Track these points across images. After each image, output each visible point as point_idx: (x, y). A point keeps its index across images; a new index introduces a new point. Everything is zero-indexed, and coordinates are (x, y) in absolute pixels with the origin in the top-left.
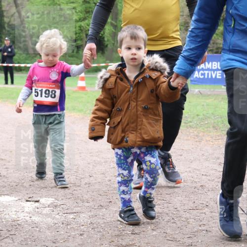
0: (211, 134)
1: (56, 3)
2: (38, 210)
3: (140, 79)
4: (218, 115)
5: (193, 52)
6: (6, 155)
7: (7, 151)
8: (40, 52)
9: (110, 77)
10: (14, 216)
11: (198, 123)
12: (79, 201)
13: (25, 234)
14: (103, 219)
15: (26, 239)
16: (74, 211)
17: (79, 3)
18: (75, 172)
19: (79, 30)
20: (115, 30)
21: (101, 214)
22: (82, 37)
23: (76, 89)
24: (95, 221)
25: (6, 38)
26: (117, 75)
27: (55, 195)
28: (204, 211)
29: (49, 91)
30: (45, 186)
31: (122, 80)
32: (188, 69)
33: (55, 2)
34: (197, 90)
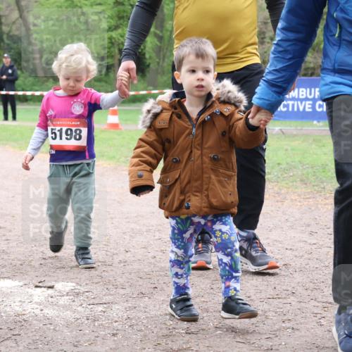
0: (299, 191)
1: (77, 6)
2: (53, 300)
4: (308, 164)
5: (280, 75)
6: (6, 221)
7: (7, 215)
8: (58, 75)
9: (162, 111)
10: (17, 308)
11: (280, 176)
12: (111, 286)
13: (34, 333)
14: (145, 312)
15: (35, 342)
16: (104, 301)
17: (110, 4)
18: (105, 245)
19: (109, 43)
20: (161, 43)
21: (142, 305)
22: (113, 54)
23: (106, 127)
24: (134, 314)
25: (6, 55)
26: (173, 110)
27: (77, 278)
28: (289, 301)
29: (71, 130)
30: (62, 266)
31: (179, 117)
32: (273, 100)
33: (75, 4)
34: (277, 128)
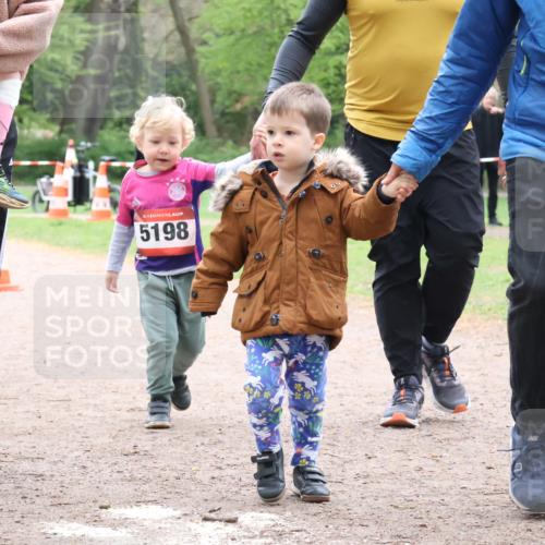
3: (301, 192)
5: (435, 125)
9: (241, 187)
26: (256, 186)
29: (172, 226)
31: (265, 196)
32: (422, 159)
33: (275, 5)
